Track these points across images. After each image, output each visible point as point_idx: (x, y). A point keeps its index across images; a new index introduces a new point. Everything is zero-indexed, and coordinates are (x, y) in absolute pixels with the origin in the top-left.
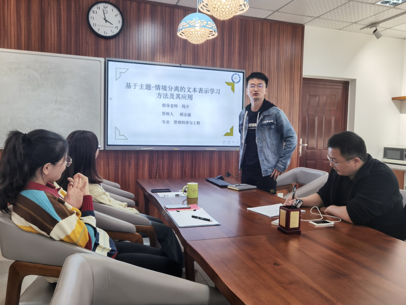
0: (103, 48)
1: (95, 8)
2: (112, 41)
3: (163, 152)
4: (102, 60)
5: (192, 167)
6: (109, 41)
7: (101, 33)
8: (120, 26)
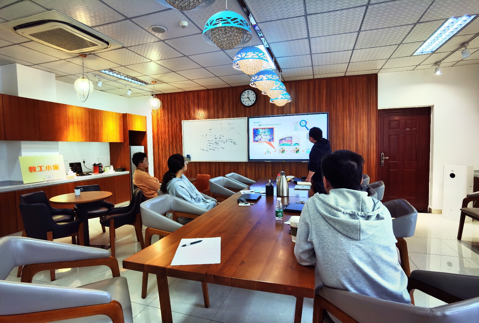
1: (244, 93)
2: (252, 107)
4: (246, 118)
6: (250, 107)
8: (255, 99)
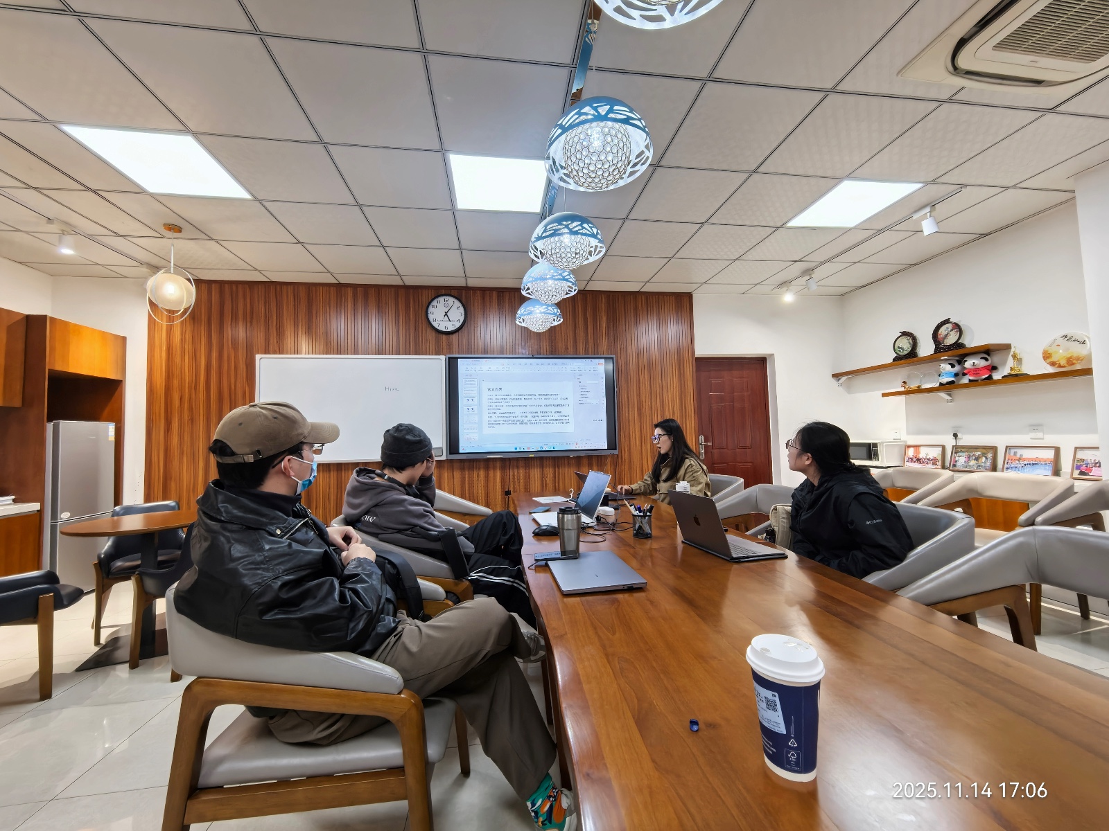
0: (445, 344)
1: (435, 303)
2: (454, 335)
3: (517, 459)
4: (443, 357)
5: (555, 477)
6: (451, 336)
7: (442, 328)
8: (462, 319)
